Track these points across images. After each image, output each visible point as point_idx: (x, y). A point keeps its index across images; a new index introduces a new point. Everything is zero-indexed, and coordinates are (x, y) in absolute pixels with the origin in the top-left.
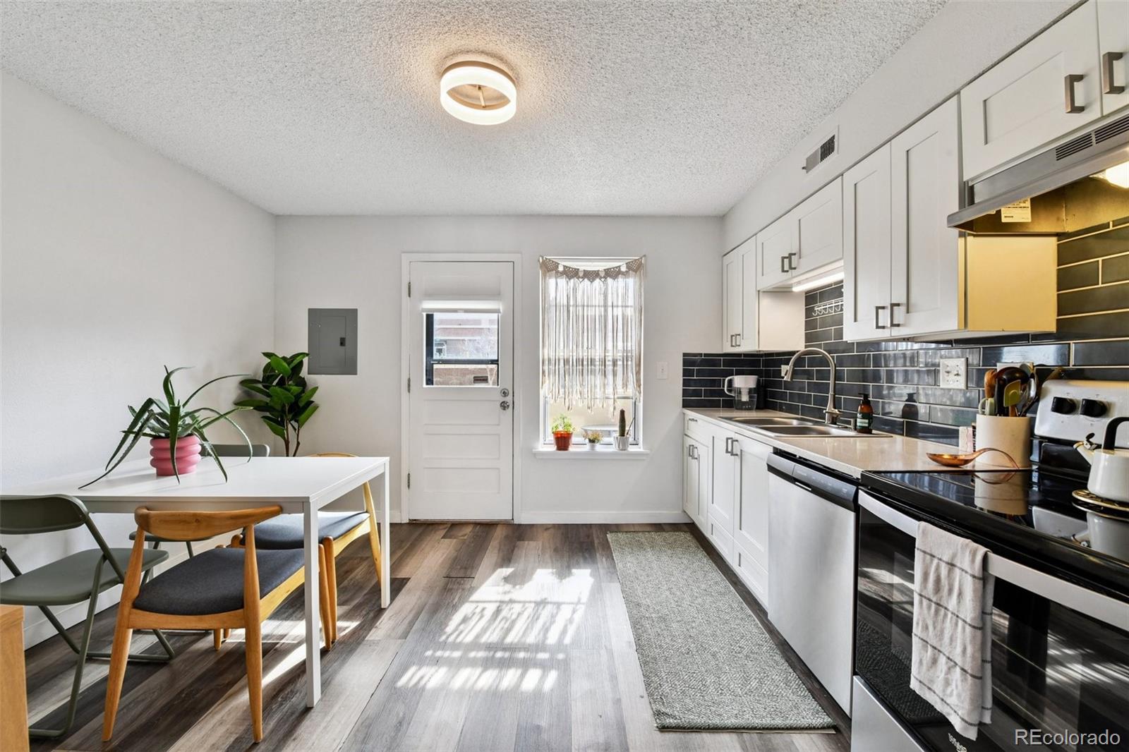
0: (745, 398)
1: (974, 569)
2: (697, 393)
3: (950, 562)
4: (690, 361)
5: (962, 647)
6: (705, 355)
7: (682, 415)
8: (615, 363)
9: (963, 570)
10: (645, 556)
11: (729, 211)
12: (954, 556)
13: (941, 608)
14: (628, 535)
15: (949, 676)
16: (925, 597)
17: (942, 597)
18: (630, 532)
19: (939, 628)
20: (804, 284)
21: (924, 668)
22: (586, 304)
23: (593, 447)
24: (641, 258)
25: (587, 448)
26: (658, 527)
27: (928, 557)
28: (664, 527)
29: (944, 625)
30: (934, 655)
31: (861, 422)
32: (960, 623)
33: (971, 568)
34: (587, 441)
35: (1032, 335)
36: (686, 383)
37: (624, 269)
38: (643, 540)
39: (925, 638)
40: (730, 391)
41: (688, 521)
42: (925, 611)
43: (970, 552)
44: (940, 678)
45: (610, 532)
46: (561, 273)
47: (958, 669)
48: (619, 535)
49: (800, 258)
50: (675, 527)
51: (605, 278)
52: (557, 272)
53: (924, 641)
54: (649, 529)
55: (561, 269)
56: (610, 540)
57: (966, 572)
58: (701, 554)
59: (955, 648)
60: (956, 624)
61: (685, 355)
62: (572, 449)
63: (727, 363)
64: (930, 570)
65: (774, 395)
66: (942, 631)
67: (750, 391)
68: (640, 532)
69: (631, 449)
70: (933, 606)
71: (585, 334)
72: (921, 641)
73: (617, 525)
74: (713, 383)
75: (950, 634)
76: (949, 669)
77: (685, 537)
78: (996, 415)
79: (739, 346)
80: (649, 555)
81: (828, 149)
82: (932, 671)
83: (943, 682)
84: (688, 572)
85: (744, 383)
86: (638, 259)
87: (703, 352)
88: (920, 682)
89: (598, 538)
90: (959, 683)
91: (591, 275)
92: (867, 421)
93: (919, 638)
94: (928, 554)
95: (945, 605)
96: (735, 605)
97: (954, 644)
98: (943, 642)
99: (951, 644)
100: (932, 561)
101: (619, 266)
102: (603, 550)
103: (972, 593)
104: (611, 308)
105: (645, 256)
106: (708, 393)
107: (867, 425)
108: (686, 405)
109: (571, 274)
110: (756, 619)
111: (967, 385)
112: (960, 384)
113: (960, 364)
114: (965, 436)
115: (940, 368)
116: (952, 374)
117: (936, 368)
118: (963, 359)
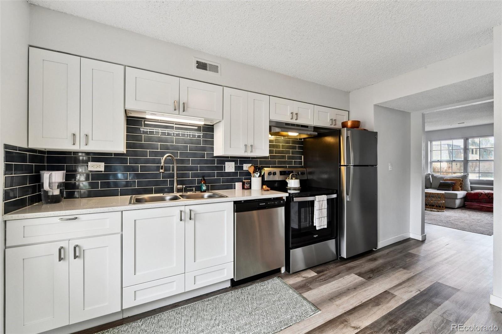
1: (326, 199)
3: (323, 200)
5: (326, 213)
6: (20, 149)
16: (319, 210)
17: (322, 207)
21: (320, 223)
31: (205, 188)
32: (325, 210)
47: (325, 218)
49: (188, 107)
59: (324, 214)
61: (6, 147)
64: (320, 204)
79: (86, 145)
88: (320, 226)
94: (319, 201)
103: (326, 203)
108: (7, 209)
111: (235, 171)
112: (233, 170)
113: (233, 164)
114: (238, 185)
115: (226, 165)
116: (230, 167)
117: (223, 165)
118: (234, 163)
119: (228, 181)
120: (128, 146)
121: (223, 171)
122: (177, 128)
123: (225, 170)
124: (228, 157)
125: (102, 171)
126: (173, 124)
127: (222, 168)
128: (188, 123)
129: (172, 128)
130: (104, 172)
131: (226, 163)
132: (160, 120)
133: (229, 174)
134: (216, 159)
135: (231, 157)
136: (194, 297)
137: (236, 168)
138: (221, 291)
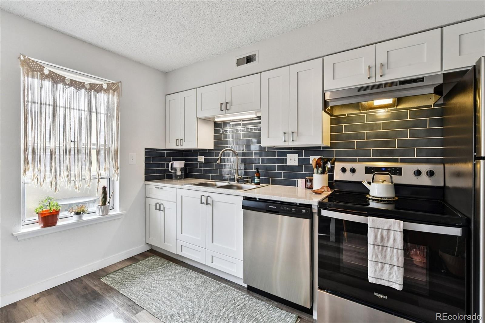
0: (179, 173)
1: (400, 229)
2: (153, 172)
3: (388, 229)
4: (149, 153)
5: (397, 258)
6: (157, 150)
7: (145, 185)
8: (98, 153)
9: (395, 231)
10: (143, 282)
11: (172, 71)
12: (390, 226)
13: (384, 247)
14: (118, 273)
15: (391, 271)
16: (376, 245)
17: (384, 242)
18: (118, 270)
19: (384, 254)
20: (222, 118)
21: (377, 272)
22: (72, 107)
23: (80, 218)
24: (118, 83)
25: (74, 219)
26: (133, 259)
27: (376, 230)
28: (138, 258)
29: (386, 253)
30: (382, 265)
31: (257, 180)
32: (395, 250)
33: (399, 229)
34: (73, 213)
35: (322, 147)
36: (146, 166)
37: (105, 86)
38: (132, 272)
39: (377, 261)
40: (171, 169)
41: (148, 248)
42: (377, 250)
43: (398, 223)
44: (386, 273)
45: (103, 277)
46: (46, 76)
47: (395, 267)
48: (111, 276)
49: (231, 105)
50: (144, 255)
51: (90, 90)
52: (42, 74)
53: (376, 262)
54: (128, 263)
55: (46, 72)
56: (107, 283)
57: (397, 231)
58: (174, 265)
59: (393, 259)
60: (393, 251)
61: (146, 149)
62: (59, 223)
63: (168, 154)
64: (378, 234)
65: (191, 171)
66: (385, 256)
67: (181, 169)
68: (125, 267)
69: (111, 213)
70: (380, 247)
71: (72, 130)
72: (375, 262)
73: (102, 270)
74: (162, 165)
75: (390, 255)
76: (391, 268)
77: (154, 259)
78: (322, 174)
79: (182, 145)
80: (145, 279)
81: (251, 59)
82: (382, 272)
83: (388, 274)
84: (177, 279)
85: (178, 165)
86: (116, 83)
87: (156, 148)
88: (376, 278)
89: (95, 285)
90: (397, 272)
91: (78, 85)
92: (259, 180)
93: (374, 261)
94: (376, 228)
95: (385, 246)
96: (215, 285)
97: (392, 259)
98: (386, 259)
99: (391, 259)
100: (378, 231)
101: (102, 84)
102: (108, 292)
103: (401, 238)
104: (95, 114)
105: (120, 82)
106: (159, 171)
107: (259, 182)
108: (147, 179)
109: (56, 79)
110: (230, 287)
111: (298, 164)
112: (296, 164)
113: (296, 156)
114: (301, 182)
115: (287, 158)
116: (292, 160)
117: (285, 158)
118: (297, 154)
119: (289, 176)
120: (215, 143)
121: (285, 165)
122: (244, 124)
123: (286, 164)
124: (290, 148)
125: (203, 162)
126: (241, 121)
127: (283, 161)
128: (251, 118)
129: (240, 124)
130: (204, 162)
131: (287, 155)
132: (232, 120)
133: (292, 168)
134: (277, 151)
135: (294, 148)
136: (219, 276)
137: (300, 161)
138: (237, 286)
